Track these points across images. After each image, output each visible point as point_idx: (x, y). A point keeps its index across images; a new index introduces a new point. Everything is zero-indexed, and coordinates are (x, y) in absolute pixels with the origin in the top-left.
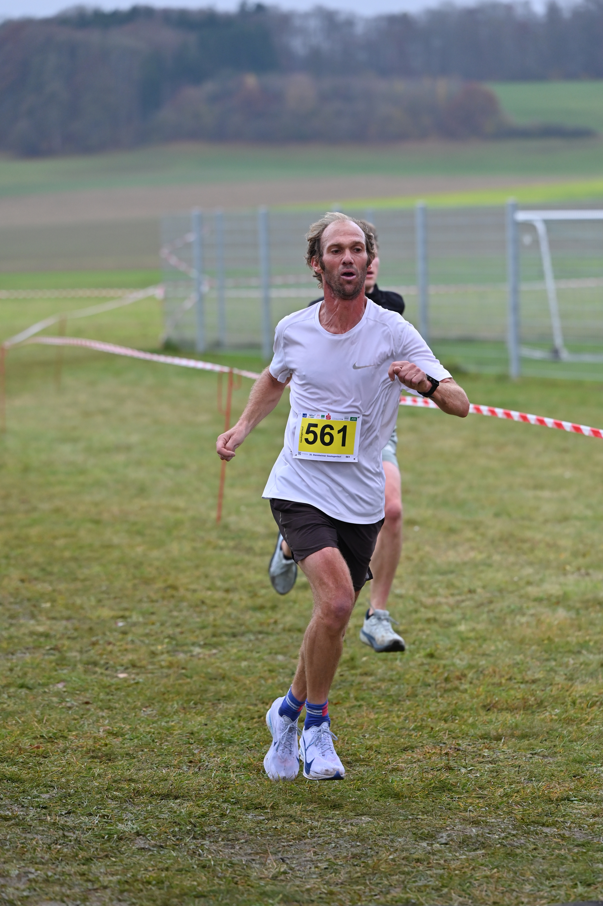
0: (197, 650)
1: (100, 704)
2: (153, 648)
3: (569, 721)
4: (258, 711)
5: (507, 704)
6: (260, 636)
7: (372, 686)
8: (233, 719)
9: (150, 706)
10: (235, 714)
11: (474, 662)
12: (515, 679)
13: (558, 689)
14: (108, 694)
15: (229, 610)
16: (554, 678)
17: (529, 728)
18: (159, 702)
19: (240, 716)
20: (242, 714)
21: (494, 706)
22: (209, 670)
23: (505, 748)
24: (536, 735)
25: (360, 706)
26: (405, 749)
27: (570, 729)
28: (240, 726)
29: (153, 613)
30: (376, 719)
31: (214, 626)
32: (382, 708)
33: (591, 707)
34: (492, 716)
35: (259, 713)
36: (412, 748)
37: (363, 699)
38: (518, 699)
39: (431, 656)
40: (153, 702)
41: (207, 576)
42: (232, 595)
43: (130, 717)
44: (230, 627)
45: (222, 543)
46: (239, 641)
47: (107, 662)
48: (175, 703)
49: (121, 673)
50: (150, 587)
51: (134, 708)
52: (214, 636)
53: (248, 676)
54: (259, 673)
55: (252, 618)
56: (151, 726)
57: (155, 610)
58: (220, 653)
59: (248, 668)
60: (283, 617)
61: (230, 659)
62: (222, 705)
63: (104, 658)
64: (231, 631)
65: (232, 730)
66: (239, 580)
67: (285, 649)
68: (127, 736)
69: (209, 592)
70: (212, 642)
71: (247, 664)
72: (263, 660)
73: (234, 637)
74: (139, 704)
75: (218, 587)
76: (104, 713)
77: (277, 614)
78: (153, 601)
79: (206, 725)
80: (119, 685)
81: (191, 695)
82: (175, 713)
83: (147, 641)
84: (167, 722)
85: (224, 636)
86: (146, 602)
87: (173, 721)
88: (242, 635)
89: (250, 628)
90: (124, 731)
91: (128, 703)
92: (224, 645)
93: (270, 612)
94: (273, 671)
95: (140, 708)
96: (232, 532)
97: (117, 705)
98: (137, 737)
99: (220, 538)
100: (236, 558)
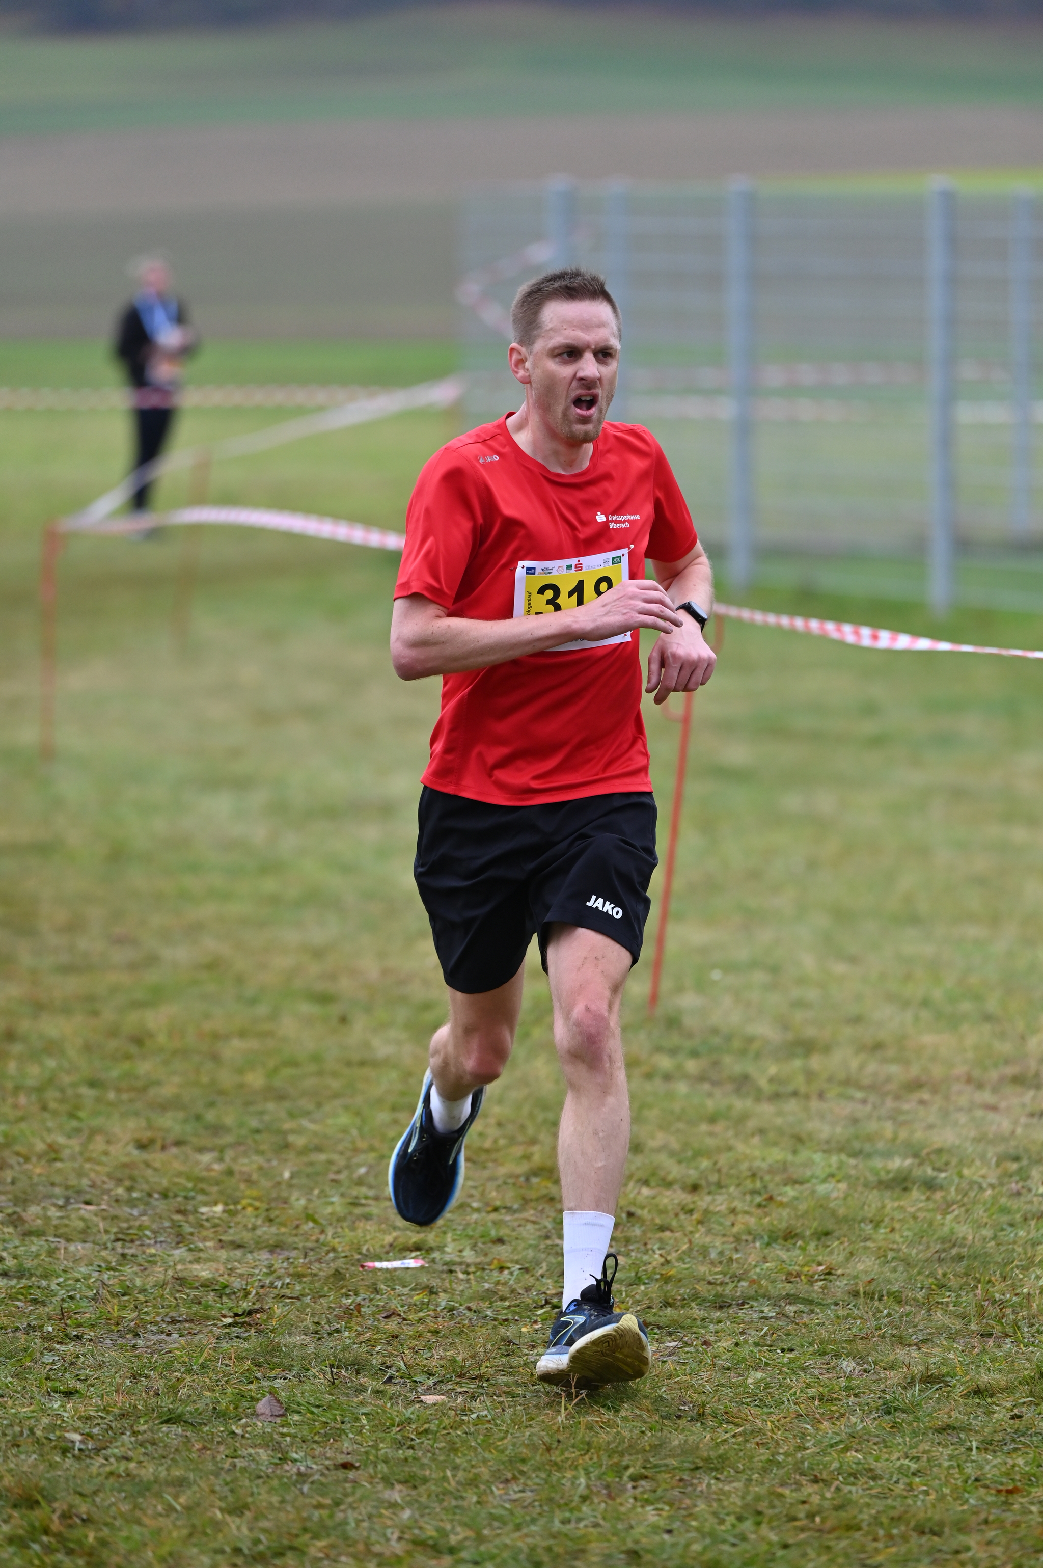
1: (382, 1467)
2: (509, 1332)
4: (804, 1502)
6: (790, 1309)
8: (740, 1519)
9: (515, 1478)
10: (746, 1506)
14: (400, 1445)
15: (700, 1237)
18: (537, 1469)
19: (759, 1513)
20: (762, 1506)
22: (663, 1391)
28: (763, 1539)
29: (500, 1241)
31: (667, 1279)
35: (807, 1506)
40: (524, 1468)
42: (708, 1198)
43: (465, 1504)
44: (710, 1283)
45: (665, 1063)
46: (734, 1320)
47: (388, 1363)
48: (582, 1472)
49: (428, 1391)
50: (486, 1173)
51: (473, 1482)
52: (667, 1304)
53: (765, 1410)
54: (796, 1404)
55: (765, 1260)
56: (525, 1531)
57: (504, 1232)
58: (686, 1350)
59: (765, 1389)
60: (848, 1260)
61: (714, 1365)
62: (705, 1482)
63: (378, 1353)
64: (713, 1292)
65: (744, 1546)
66: (723, 1160)
67: (860, 1346)
68: (464, 1555)
69: (645, 1191)
70: (663, 1321)
71: (763, 1379)
72: (804, 1369)
73: (721, 1308)
74: (485, 1473)
75: (670, 1178)
76: (396, 1494)
77: (831, 1252)
78: (496, 1210)
79: (669, 1532)
80: (428, 1421)
81: (622, 1455)
82: (584, 1499)
83: (489, 1313)
84: (565, 1522)
85: (693, 1304)
86: (478, 1210)
87: (579, 1520)
88: (743, 1304)
89: (760, 1286)
90: (453, 1540)
91: (456, 1468)
92: (694, 1329)
93: (812, 1246)
94: (831, 1400)
95: (488, 1483)
96: (691, 1036)
97: (427, 1473)
98: (491, 1557)
99: (659, 1049)
100: (710, 1103)
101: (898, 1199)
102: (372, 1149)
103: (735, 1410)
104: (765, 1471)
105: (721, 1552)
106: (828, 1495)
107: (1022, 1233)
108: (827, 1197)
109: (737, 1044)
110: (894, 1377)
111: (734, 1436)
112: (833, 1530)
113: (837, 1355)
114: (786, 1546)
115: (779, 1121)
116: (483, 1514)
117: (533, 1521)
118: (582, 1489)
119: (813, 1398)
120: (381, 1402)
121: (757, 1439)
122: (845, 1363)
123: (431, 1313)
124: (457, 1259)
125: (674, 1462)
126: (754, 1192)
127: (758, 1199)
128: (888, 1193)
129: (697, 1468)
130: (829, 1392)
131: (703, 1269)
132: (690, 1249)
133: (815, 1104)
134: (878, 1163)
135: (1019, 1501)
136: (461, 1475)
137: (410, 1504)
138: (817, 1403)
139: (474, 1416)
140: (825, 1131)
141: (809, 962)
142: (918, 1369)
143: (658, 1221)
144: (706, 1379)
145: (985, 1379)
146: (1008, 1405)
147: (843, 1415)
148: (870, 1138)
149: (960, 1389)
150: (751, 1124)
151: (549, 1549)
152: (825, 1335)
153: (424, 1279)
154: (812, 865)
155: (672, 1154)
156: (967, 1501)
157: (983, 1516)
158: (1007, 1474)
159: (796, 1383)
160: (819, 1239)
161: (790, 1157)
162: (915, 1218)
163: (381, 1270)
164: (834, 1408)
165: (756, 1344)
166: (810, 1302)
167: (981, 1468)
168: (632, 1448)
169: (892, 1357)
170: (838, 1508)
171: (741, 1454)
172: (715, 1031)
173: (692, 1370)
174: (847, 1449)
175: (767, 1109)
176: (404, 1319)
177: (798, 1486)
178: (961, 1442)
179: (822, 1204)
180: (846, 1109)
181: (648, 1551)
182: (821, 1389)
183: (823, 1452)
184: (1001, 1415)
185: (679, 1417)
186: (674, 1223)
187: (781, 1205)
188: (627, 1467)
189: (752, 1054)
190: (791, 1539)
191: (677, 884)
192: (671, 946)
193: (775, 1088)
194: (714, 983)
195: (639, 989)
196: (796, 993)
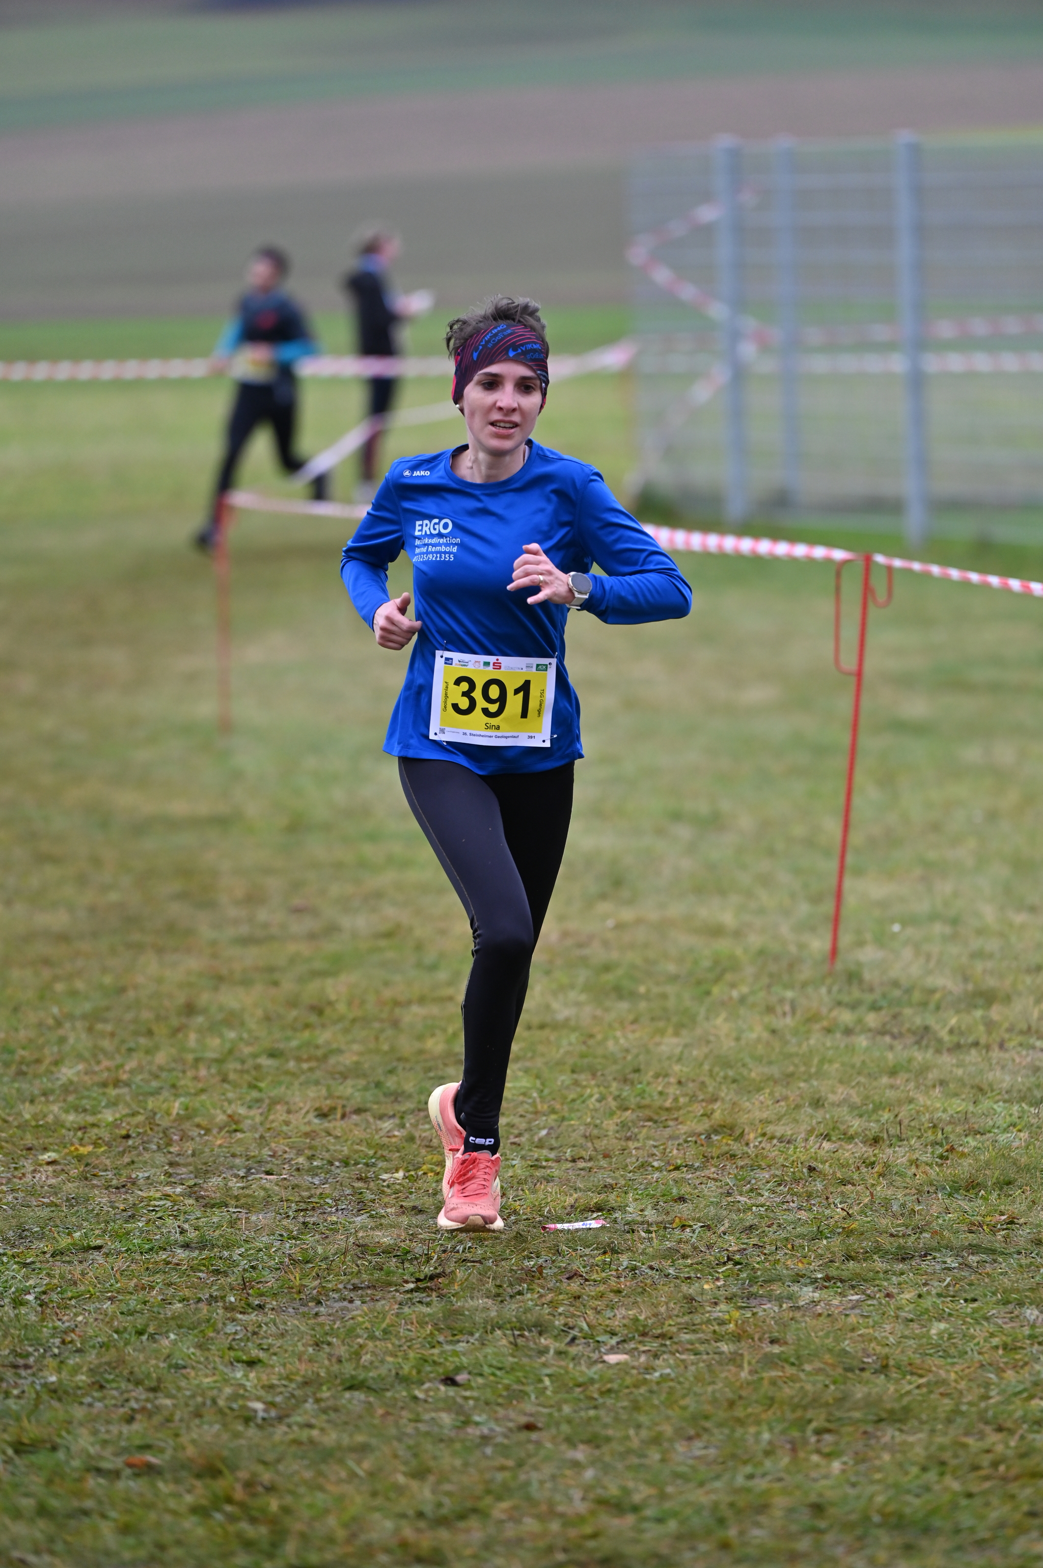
0: (807, 1293)
1: (565, 1428)
2: (691, 1290)
4: (988, 1451)
6: (973, 1259)
9: (698, 1436)
10: (929, 1457)
14: (583, 1405)
15: (882, 1190)
18: (720, 1425)
19: (943, 1463)
20: (946, 1456)
22: (846, 1345)
28: (946, 1489)
29: (682, 1199)
31: (849, 1233)
35: (990, 1455)
40: (708, 1424)
41: (817, 1103)
42: (889, 1151)
43: (647, 1461)
44: (892, 1235)
45: (846, 1017)
46: (917, 1271)
47: (571, 1324)
48: (765, 1427)
49: (612, 1350)
50: (667, 1132)
51: (656, 1440)
52: (849, 1257)
53: (949, 1360)
54: (980, 1353)
55: (947, 1211)
56: (708, 1487)
57: (685, 1190)
58: (869, 1302)
59: (949, 1339)
60: (1030, 1208)
61: (897, 1317)
62: (889, 1434)
63: (560, 1314)
64: (896, 1245)
65: (927, 1497)
66: (904, 1112)
68: (649, 1512)
69: (826, 1145)
70: (845, 1275)
71: (946, 1330)
72: (987, 1319)
73: (903, 1260)
74: (668, 1429)
75: (851, 1131)
76: (580, 1454)
77: (1013, 1202)
78: (677, 1168)
80: (611, 1381)
81: (805, 1408)
82: (768, 1453)
83: (671, 1271)
84: (750, 1477)
85: (875, 1257)
86: (659, 1169)
87: (763, 1475)
88: (925, 1255)
89: (943, 1237)
90: (637, 1498)
91: (639, 1426)
92: (877, 1282)
93: (994, 1196)
94: (1015, 1349)
95: (671, 1441)
96: (871, 990)
97: (610, 1432)
98: (674, 1514)
99: (839, 1004)
100: (890, 1056)
102: (553, 1111)
103: (918, 1361)
104: (949, 1421)
105: (904, 1503)
106: (1013, 1444)
108: (1008, 1147)
109: (917, 996)
111: (918, 1387)
112: (1017, 1478)
113: (1021, 1304)
114: (970, 1495)
115: (960, 1072)
116: (667, 1472)
117: (718, 1477)
118: (764, 1445)
119: (997, 1347)
120: (563, 1363)
121: (942, 1390)
122: (1029, 1311)
123: (614, 1273)
124: (639, 1219)
125: (857, 1415)
126: (935, 1143)
127: (939, 1150)
129: (880, 1420)
130: (1014, 1340)
131: (884, 1222)
132: (872, 1202)
133: (996, 1054)
136: (644, 1433)
137: (592, 1463)
138: (1001, 1352)
139: (657, 1374)
140: (1006, 1081)
141: (989, 913)
143: (839, 1175)
144: (889, 1331)
147: (1026, 1364)
150: (932, 1076)
151: (732, 1505)
152: (1008, 1284)
153: (605, 1238)
154: (992, 816)
155: (853, 1107)
159: (979, 1332)
160: (1001, 1189)
161: (971, 1108)
163: (562, 1231)
164: (1018, 1357)
165: (939, 1295)
166: (993, 1251)
168: (815, 1402)
170: (1023, 1456)
171: (925, 1405)
172: (896, 984)
173: (875, 1323)
174: (1031, 1397)
175: (947, 1060)
176: (587, 1280)
177: (982, 1436)
179: (1004, 1154)
180: (1027, 1058)
181: (832, 1504)
182: (1004, 1338)
183: (1008, 1401)
185: (862, 1370)
186: (856, 1176)
187: (963, 1155)
188: (810, 1421)
189: (932, 1006)
190: (975, 1489)
191: (856, 838)
192: (850, 901)
193: (955, 1039)
194: (894, 936)
195: (819, 944)
196: (976, 943)
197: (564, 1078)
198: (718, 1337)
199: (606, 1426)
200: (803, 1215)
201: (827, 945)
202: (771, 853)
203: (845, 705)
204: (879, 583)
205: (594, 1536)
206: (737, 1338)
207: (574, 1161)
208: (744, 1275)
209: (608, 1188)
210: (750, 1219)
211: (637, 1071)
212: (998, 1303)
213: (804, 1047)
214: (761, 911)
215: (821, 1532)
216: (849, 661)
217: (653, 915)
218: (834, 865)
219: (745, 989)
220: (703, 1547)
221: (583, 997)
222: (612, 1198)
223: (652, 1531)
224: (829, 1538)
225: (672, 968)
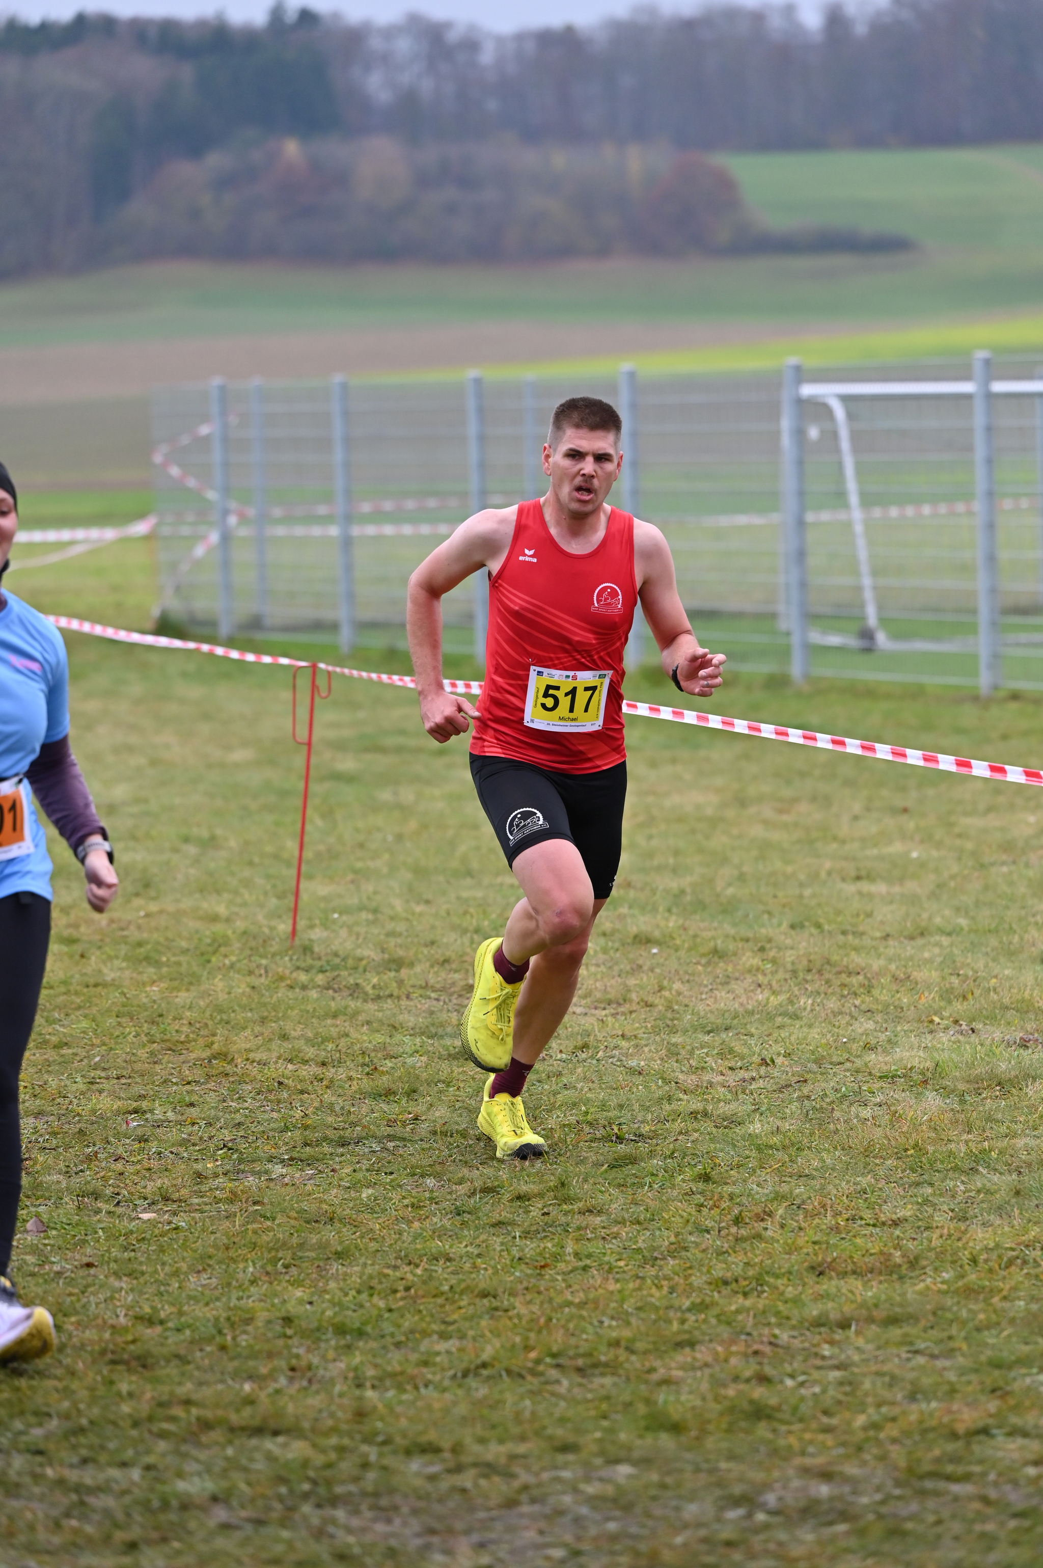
0: (278, 1170)
1: (113, 1266)
2: (199, 1167)
3: (970, 1292)
4: (402, 1279)
5: (854, 1263)
6: (391, 1145)
7: (603, 1232)
8: (359, 1292)
9: (204, 1270)
10: (362, 1284)
11: (785, 1188)
12: (861, 1219)
13: (941, 1236)
14: (126, 1249)
15: (328, 1097)
16: (931, 1217)
17: (901, 1305)
18: (220, 1262)
19: (372, 1288)
20: (374, 1283)
21: (830, 1267)
22: (305, 1206)
23: (860, 1342)
24: (912, 1318)
25: (585, 1268)
26: (679, 1345)
27: (972, 1306)
28: (374, 1306)
29: (192, 1105)
30: (620, 1292)
31: (306, 1127)
32: (624, 1272)
33: (1007, 1267)
34: (829, 1285)
35: (404, 1282)
36: (692, 1344)
37: (589, 1256)
38: (871, 1255)
39: (706, 1178)
40: (211, 1262)
41: (284, 1037)
42: (333, 1070)
43: (170, 1289)
44: (335, 1129)
45: (303, 977)
46: (353, 1154)
47: (117, 1192)
48: (250, 1264)
49: (145, 1211)
50: (182, 1058)
51: (176, 1273)
52: (306, 1144)
53: (375, 1215)
54: (396, 1210)
55: (373, 1111)
56: (212, 1306)
57: (194, 1098)
58: (320, 1175)
59: (375, 1200)
60: (429, 1109)
61: (339, 1186)
62: (335, 1267)
63: (109, 1185)
64: (338, 1135)
65: (361, 1311)
66: (343, 1044)
67: (438, 1168)
68: (170, 1324)
69: (290, 1066)
70: (303, 1156)
71: (373, 1194)
72: (400, 1186)
73: (343, 1145)
74: (184, 1266)
75: (307, 1057)
76: (124, 1283)
77: (417, 1105)
78: (189, 1083)
79: (311, 1303)
80: (144, 1232)
81: (277, 1251)
82: (252, 1282)
83: (185, 1155)
84: (239, 1299)
85: (324, 1144)
86: (176, 1084)
87: (249, 1297)
88: (358, 1142)
89: (370, 1130)
90: (162, 1315)
91: (164, 1264)
92: (325, 1161)
93: (404, 1101)
94: (420, 1207)
95: (186, 1274)
96: (319, 959)
97: (144, 1268)
98: (189, 1326)
99: (298, 968)
100: (333, 1004)
101: (462, 1066)
102: (104, 1044)
103: (354, 1216)
105: (346, 1317)
106: (419, 1273)
107: (546, 1087)
108: (413, 1067)
109: (350, 962)
110: (462, 1189)
113: (422, 1176)
114: (391, 1311)
115: (380, 1015)
116: (184, 1295)
117: (218, 1299)
118: (250, 1276)
119: (407, 1206)
120: (112, 1220)
122: (429, 1181)
123: (146, 1156)
124: (163, 1118)
125: (313, 1254)
126: (364, 1065)
127: (367, 1069)
128: (455, 1063)
129: (329, 1258)
130: (418, 1201)
131: (330, 1119)
132: (322, 1106)
133: (404, 1002)
134: (448, 1042)
135: (549, 1272)
136: (167, 1269)
137: (132, 1290)
138: (410, 1209)
140: (411, 1021)
141: (398, 905)
142: (478, 1184)
143: (299, 1087)
144: (334, 1195)
145: (524, 1188)
146: (540, 1206)
147: (427, 1217)
148: (442, 1025)
149: (507, 1196)
150: (361, 1018)
151: (228, 1319)
152: (414, 1161)
154: (399, 838)
155: (308, 1040)
156: (513, 1274)
157: (525, 1284)
158: (541, 1254)
159: (395, 1196)
160: (409, 1096)
162: (473, 1079)
164: (422, 1213)
165: (368, 1170)
166: (404, 1139)
167: (522, 1250)
168: (284, 1245)
169: (460, 1175)
172: (336, 955)
173: (325, 1190)
175: (371, 1006)
176: (128, 1161)
177: (398, 1268)
178: (509, 1233)
179: (411, 1072)
180: (426, 1004)
181: (297, 1317)
182: (412, 1200)
184: (535, 1213)
185: (316, 1222)
186: (310, 1088)
187: (383, 1073)
188: (280, 1259)
189: (361, 969)
190: (393, 1307)
191: (308, 854)
192: (304, 897)
193: (377, 992)
194: (334, 921)
195: (284, 927)
196: (390, 926)
197: (111, 1021)
198: (218, 1201)
199: (141, 1263)
200: (275, 1115)
201: (289, 928)
202: (251, 863)
203: (299, 762)
204: (321, 682)
205: (134, 1342)
206: (232, 1202)
207: (118, 1078)
208: (235, 1156)
209: (142, 1097)
210: (238, 1118)
211: (161, 1015)
212: (407, 1175)
213: (275, 999)
214: (245, 904)
215: (290, 1337)
216: (302, 734)
217: (171, 908)
218: (293, 872)
219: (234, 959)
220: (208, 1349)
221: (124, 965)
222: (145, 1105)
223: (173, 1339)
224: (295, 1341)
225: (184, 944)
